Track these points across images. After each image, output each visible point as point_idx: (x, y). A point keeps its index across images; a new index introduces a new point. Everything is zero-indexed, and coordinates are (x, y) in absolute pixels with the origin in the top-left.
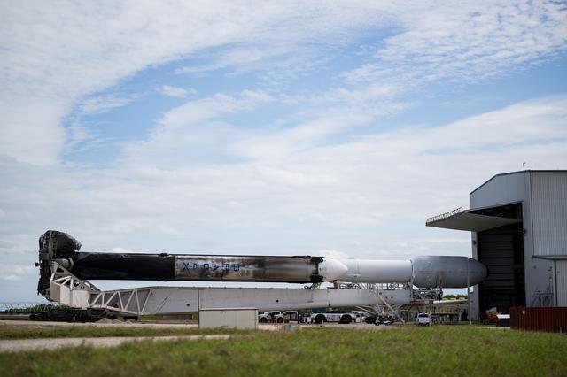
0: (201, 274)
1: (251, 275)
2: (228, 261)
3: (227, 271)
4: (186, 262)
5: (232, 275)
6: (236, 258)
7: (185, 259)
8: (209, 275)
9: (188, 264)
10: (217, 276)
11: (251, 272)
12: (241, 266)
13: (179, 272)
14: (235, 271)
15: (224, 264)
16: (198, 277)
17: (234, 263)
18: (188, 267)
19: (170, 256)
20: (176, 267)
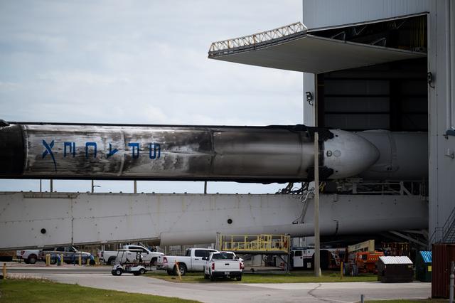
0: (82, 165)
1: (185, 167)
2: (137, 136)
3: (134, 160)
4: (48, 139)
5: (146, 167)
6: (152, 130)
7: (44, 132)
8: (97, 166)
9: (52, 144)
10: (112, 169)
11: (186, 161)
12: (164, 147)
13: (33, 161)
14: (151, 157)
15: (128, 142)
16: (73, 171)
17: (149, 141)
18: (53, 151)
19: (11, 125)
20: (28, 150)
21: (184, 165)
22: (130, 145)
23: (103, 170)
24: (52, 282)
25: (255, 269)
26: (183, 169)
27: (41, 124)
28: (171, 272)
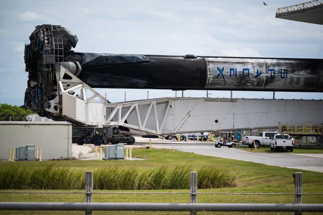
0: (240, 82)
1: (302, 83)
2: (273, 65)
3: (271, 79)
4: (220, 66)
5: (278, 83)
6: (282, 61)
7: (218, 62)
8: (249, 83)
9: (223, 69)
10: (258, 84)
11: (302, 80)
12: (290, 72)
13: (211, 79)
14: (282, 78)
15: (268, 69)
16: (235, 86)
17: (280, 68)
18: (223, 73)
19: (198, 58)
20: (208, 73)
21: (301, 82)
22: (269, 70)
23: (252, 85)
24: (178, 151)
25: (302, 145)
26: (300, 85)
27: (216, 57)
28: (251, 146)
